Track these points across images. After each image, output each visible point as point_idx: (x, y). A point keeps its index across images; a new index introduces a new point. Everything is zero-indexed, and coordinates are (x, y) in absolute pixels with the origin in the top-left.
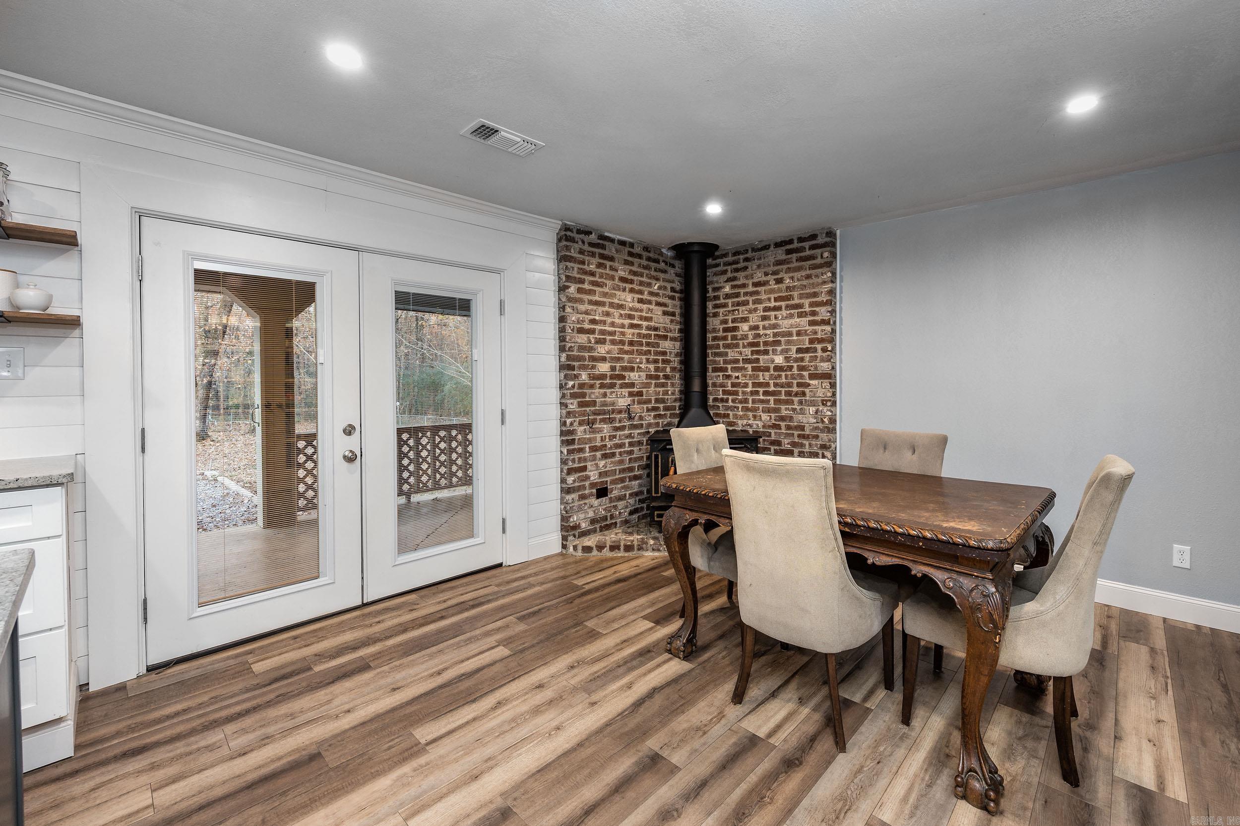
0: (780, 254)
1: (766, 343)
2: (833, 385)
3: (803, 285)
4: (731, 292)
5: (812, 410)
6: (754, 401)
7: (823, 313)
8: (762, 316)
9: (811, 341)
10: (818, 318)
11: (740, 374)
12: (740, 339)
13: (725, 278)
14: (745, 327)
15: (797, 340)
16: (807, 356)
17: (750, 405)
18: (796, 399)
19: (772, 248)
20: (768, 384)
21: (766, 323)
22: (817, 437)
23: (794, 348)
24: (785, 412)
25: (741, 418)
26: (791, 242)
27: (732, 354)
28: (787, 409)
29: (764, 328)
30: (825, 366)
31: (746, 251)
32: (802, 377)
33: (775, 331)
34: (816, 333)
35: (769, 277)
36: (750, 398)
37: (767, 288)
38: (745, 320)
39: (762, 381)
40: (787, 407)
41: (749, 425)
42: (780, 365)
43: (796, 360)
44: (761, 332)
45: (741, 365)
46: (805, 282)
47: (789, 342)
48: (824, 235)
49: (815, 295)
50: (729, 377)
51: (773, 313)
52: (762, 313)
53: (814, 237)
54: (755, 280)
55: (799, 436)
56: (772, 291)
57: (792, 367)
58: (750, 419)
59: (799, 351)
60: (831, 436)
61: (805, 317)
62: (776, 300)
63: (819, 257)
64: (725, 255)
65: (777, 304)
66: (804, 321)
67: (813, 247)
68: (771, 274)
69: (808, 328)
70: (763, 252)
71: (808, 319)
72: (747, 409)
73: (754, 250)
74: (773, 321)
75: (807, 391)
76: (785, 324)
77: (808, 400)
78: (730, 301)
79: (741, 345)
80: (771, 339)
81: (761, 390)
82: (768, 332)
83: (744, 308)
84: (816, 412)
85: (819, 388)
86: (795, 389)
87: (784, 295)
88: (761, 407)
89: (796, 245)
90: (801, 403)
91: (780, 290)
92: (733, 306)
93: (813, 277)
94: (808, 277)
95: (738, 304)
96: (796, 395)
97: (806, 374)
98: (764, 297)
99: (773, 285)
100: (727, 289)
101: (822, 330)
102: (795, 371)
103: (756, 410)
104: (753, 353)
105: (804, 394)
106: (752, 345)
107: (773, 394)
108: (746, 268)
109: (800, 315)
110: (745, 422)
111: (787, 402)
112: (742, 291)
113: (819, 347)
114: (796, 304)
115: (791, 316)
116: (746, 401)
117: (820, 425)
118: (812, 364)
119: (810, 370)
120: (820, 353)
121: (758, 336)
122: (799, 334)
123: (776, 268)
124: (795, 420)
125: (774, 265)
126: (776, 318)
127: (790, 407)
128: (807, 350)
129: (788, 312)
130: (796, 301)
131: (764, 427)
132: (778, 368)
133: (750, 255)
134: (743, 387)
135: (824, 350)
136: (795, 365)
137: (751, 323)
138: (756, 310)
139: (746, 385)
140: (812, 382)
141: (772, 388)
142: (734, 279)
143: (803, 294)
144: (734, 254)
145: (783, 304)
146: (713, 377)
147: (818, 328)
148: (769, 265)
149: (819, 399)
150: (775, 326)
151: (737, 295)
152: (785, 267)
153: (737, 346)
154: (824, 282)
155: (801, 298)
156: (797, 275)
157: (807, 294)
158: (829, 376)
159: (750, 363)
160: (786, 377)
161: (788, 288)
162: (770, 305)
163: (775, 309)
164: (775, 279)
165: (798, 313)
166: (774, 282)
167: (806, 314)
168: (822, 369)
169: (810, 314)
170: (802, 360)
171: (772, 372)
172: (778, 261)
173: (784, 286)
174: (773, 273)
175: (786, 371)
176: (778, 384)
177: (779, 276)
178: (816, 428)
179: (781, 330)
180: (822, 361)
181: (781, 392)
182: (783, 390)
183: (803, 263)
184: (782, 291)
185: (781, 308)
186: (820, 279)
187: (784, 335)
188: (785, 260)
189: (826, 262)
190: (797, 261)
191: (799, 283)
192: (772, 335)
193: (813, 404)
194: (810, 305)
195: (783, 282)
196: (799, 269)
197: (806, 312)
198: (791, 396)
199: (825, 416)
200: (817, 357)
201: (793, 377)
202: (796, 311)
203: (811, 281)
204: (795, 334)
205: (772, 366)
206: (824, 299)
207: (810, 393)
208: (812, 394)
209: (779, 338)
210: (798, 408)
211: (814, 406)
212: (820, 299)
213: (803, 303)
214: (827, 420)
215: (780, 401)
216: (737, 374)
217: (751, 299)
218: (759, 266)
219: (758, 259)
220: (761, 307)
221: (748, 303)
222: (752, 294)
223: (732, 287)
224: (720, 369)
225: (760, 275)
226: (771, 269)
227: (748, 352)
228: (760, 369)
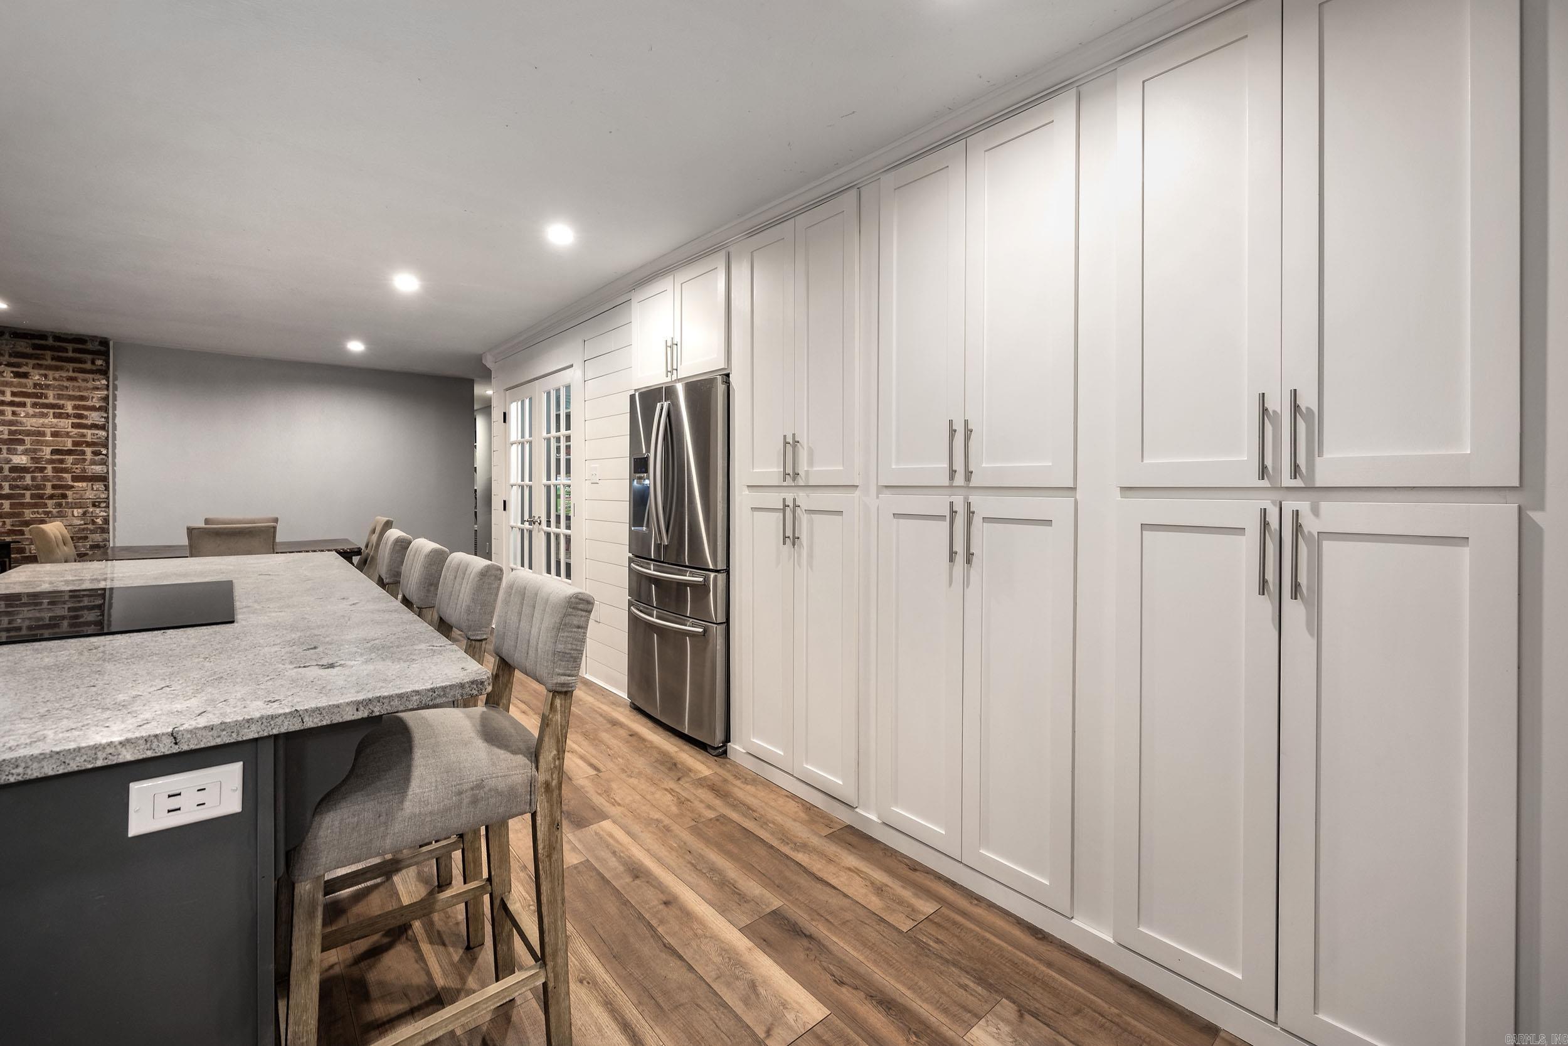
0: (23, 346)
2: (107, 488)
3: (63, 386)
5: (77, 512)
7: (95, 417)
9: (75, 444)
10: (89, 422)
15: (53, 441)
16: (70, 459)
18: (50, 503)
19: (7, 336)
22: (86, 538)
23: (48, 450)
24: (32, 516)
26: (41, 338)
28: (34, 513)
30: (98, 469)
32: (60, 479)
33: (14, 428)
34: (84, 436)
40: (36, 510)
42: (23, 466)
43: (51, 461)
46: (66, 384)
47: (38, 442)
48: (97, 343)
49: (82, 398)
51: (8, 409)
53: (79, 340)
56: (7, 384)
57: (45, 468)
59: (56, 452)
60: (105, 535)
61: (67, 418)
62: (13, 394)
63: (89, 362)
65: (17, 399)
66: (65, 424)
67: (76, 351)
68: (6, 365)
69: (70, 429)
71: (70, 421)
74: (9, 418)
75: (69, 493)
76: (31, 423)
77: (72, 503)
84: (84, 514)
85: (90, 491)
86: (49, 491)
87: (30, 391)
89: (50, 342)
90: (60, 505)
91: (20, 385)
93: (80, 380)
94: (72, 379)
96: (51, 497)
97: (68, 476)
99: (8, 377)
101: (93, 434)
102: (49, 472)
105: (64, 496)
107: (7, 497)
109: (58, 416)
111: (35, 505)
113: (88, 450)
114: (51, 404)
115: (43, 415)
117: (90, 526)
118: (76, 466)
119: (74, 472)
120: (89, 456)
122: (55, 434)
123: (14, 360)
125: (10, 356)
126: (14, 413)
127: (40, 510)
128: (69, 452)
129: (37, 410)
130: (50, 400)
132: (18, 469)
135: (97, 453)
136: (49, 467)
140: (76, 484)
143: (63, 395)
145: (28, 401)
147: (89, 432)
149: (88, 500)
150: (11, 423)
152: (32, 362)
154: (97, 389)
155: (59, 398)
156: (57, 374)
157: (69, 395)
158: (103, 479)
160: (33, 479)
161: (35, 385)
162: (3, 398)
163: (12, 404)
164: (12, 372)
165: (54, 413)
166: (12, 375)
167: (68, 416)
168: (94, 471)
169: (74, 417)
170: (62, 461)
171: (6, 473)
172: (18, 353)
173: (29, 382)
174: (9, 365)
175: (33, 472)
176: (17, 487)
177: (23, 370)
178: (83, 530)
179: (24, 428)
180: (93, 463)
181: (23, 495)
182: (28, 493)
183: (63, 364)
184: (27, 386)
185: (23, 405)
186: (90, 385)
187: (29, 433)
188: (32, 355)
189: (97, 370)
190: (52, 359)
191: (57, 383)
192: (6, 432)
193: (79, 506)
194: (75, 407)
195: (27, 378)
196: (57, 368)
197: (67, 414)
198: (43, 499)
199: (97, 517)
200: (85, 460)
201: (45, 479)
202: (52, 411)
203: (76, 384)
204: (49, 434)
205: (6, 467)
206: (95, 404)
207: (75, 495)
208: (78, 496)
209: (20, 437)
210: (55, 511)
211: (80, 508)
212: (89, 403)
213: (63, 405)
214: (99, 521)
215: (23, 505)
226: (5, 360)
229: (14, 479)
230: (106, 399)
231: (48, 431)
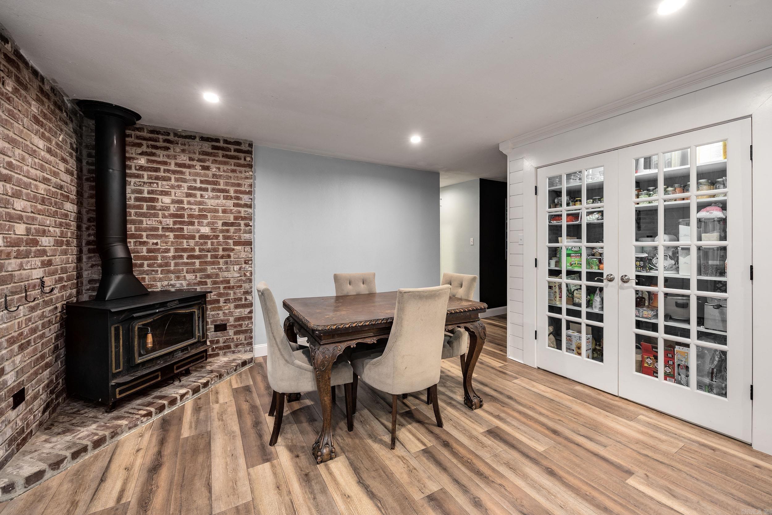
0: (207, 147)
1: (190, 216)
2: (251, 250)
3: (229, 176)
4: (146, 165)
5: (236, 268)
6: (176, 265)
7: (245, 198)
8: (186, 193)
9: (236, 218)
10: (242, 202)
11: (159, 241)
12: (160, 210)
13: (139, 150)
14: (167, 200)
15: (223, 216)
16: (232, 229)
17: (172, 268)
18: (221, 261)
19: (197, 139)
20: (193, 250)
21: (192, 199)
22: (241, 286)
23: (220, 223)
24: (212, 271)
25: (161, 280)
26: (217, 140)
27: (147, 222)
28: (212, 269)
29: (189, 203)
30: (247, 236)
31: (167, 134)
32: (227, 244)
33: (201, 207)
34: (240, 212)
35: (194, 163)
36: (172, 263)
37: (192, 171)
38: (167, 193)
39: (185, 246)
40: (214, 267)
41: (171, 285)
42: (206, 234)
43: (222, 231)
44: (186, 206)
45: (160, 232)
46: (230, 174)
47: (215, 217)
48: (247, 145)
49: (239, 185)
50: (144, 243)
51: (198, 193)
52: (186, 191)
53: (238, 143)
54: (179, 161)
55: (225, 288)
56: (197, 174)
57: (219, 236)
58: (172, 280)
59: (224, 224)
60: (250, 284)
61: (230, 200)
62: (202, 182)
63: (243, 159)
65: (203, 186)
66: (230, 203)
67: (236, 150)
68: (197, 161)
69: (232, 208)
70: (187, 140)
71: (232, 202)
72: (169, 272)
73: (176, 135)
74: (199, 199)
75: (232, 254)
76: (211, 203)
77: (233, 261)
78: (145, 174)
79: (160, 215)
80: (197, 213)
81: (185, 255)
82: (194, 207)
83: (164, 183)
84: (240, 269)
85: (243, 252)
86: (221, 253)
87: (210, 179)
88: (185, 269)
89: (221, 144)
90: (226, 263)
91: (205, 175)
92: (149, 178)
93: (238, 172)
94: (233, 171)
95: (157, 178)
96: (222, 257)
97: (231, 241)
98: (188, 177)
99: (198, 169)
100: (142, 161)
101: (245, 211)
102: (221, 239)
103: (180, 272)
104: (175, 223)
105: (229, 256)
106: (173, 216)
107: (198, 257)
108: (167, 149)
109: (226, 198)
110: (166, 283)
111: (213, 263)
112: (162, 168)
113: (242, 223)
114: (222, 189)
115: (218, 197)
116: (167, 264)
117: (243, 278)
118: (236, 234)
119: (235, 239)
120: (243, 227)
121: (183, 209)
122: (224, 211)
123: (202, 157)
124: (221, 276)
125: (199, 154)
126: (202, 196)
127: (216, 267)
128: (232, 224)
129: (215, 194)
130: (222, 187)
131: (188, 285)
132: (203, 237)
133: (171, 137)
134: (163, 252)
135: (247, 225)
136: (221, 235)
137: (173, 197)
138: (179, 187)
139: (167, 251)
140: (235, 247)
141: (197, 253)
142: (153, 154)
143: (228, 182)
144: (152, 132)
145: (209, 187)
147: (242, 210)
148: (195, 153)
149: (242, 259)
150: (200, 203)
151: (157, 170)
152: (211, 158)
153: (156, 216)
154: (247, 178)
155: (226, 185)
156: (226, 167)
157: (232, 183)
158: (249, 243)
159: (172, 231)
160: (212, 244)
161: (214, 175)
162: (195, 185)
163: (201, 189)
164: (201, 166)
165: (224, 196)
166: (200, 168)
167: (231, 198)
168: (245, 238)
169: (235, 199)
170: (228, 231)
171: (197, 240)
172: (204, 152)
173: (210, 173)
174: (199, 160)
175: (212, 239)
176: (203, 250)
177: (206, 164)
178: (240, 280)
179: (207, 207)
180: (245, 232)
181: (207, 256)
182: (209, 254)
183: (229, 160)
184: (208, 176)
185: (206, 190)
186: (243, 175)
187: (210, 211)
188: (211, 153)
189: (247, 164)
190: (223, 156)
191: (225, 174)
192: (197, 210)
193: (237, 263)
194: (236, 192)
195: (209, 170)
196: (225, 163)
197: (231, 196)
198: (217, 258)
199: (247, 271)
200: (240, 229)
201: (219, 244)
202: (222, 194)
203: (236, 175)
204: (220, 211)
205: (197, 235)
206: (246, 189)
207: (235, 256)
208: (236, 256)
209: (205, 213)
210: (224, 267)
211: (238, 264)
212: (243, 189)
213: (229, 189)
214: (248, 274)
215: (206, 263)
216: (155, 241)
217: (173, 177)
218: (183, 151)
219: (182, 144)
220: (185, 185)
221: (170, 179)
222: (174, 172)
223: (149, 161)
224: (133, 236)
225: (183, 159)
226: (197, 156)
227: (170, 222)
228: (183, 237)
229: (202, 244)
230: (251, 186)
231: (220, 209)
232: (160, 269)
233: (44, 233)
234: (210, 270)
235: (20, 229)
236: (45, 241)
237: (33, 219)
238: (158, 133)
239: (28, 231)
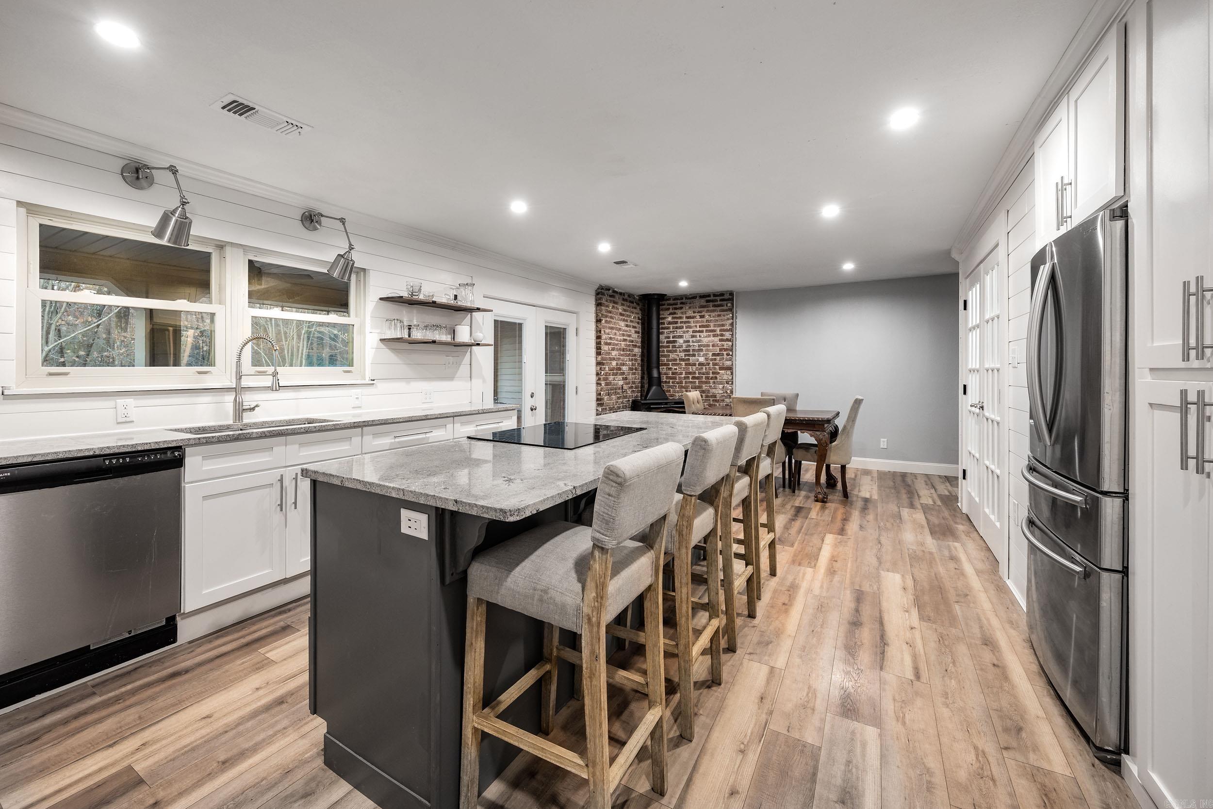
0: (703, 302)
1: (694, 350)
2: (732, 374)
4: (671, 321)
5: (721, 386)
6: (686, 383)
7: (728, 335)
9: (721, 350)
10: (726, 338)
11: (677, 368)
12: (678, 348)
13: (668, 312)
14: (681, 341)
15: (713, 349)
16: (718, 358)
19: (698, 298)
20: (695, 373)
21: (694, 339)
23: (711, 354)
26: (709, 296)
27: (672, 356)
29: (693, 342)
30: (728, 363)
31: (682, 299)
32: (715, 369)
33: (700, 344)
34: (723, 345)
35: (696, 314)
36: (684, 381)
37: (695, 320)
38: (681, 337)
39: (691, 371)
40: (707, 385)
42: (702, 362)
43: (712, 360)
44: (691, 344)
45: (678, 362)
46: (717, 319)
47: (707, 350)
48: (728, 295)
49: (723, 325)
50: (670, 369)
51: (698, 334)
52: (691, 334)
53: (722, 295)
54: (688, 315)
55: (713, 400)
56: (697, 322)
57: (709, 363)
59: (714, 355)
62: (700, 326)
63: (727, 305)
64: (669, 299)
65: (701, 329)
66: (717, 339)
67: (721, 300)
68: (698, 313)
69: (718, 342)
70: (693, 300)
72: (682, 387)
73: (686, 298)
74: (698, 338)
75: (718, 376)
76: (705, 340)
77: (719, 382)
78: (671, 326)
79: (678, 351)
80: (697, 348)
81: (691, 376)
82: (695, 344)
83: (680, 330)
84: (723, 387)
85: (725, 375)
86: (711, 375)
87: (705, 324)
89: (712, 298)
90: (714, 383)
91: (702, 322)
92: (673, 329)
93: (723, 316)
94: (719, 316)
95: (677, 328)
96: (712, 379)
97: (717, 367)
98: (693, 325)
99: (698, 318)
100: (670, 319)
101: (727, 344)
102: (711, 365)
104: (685, 355)
105: (716, 378)
106: (685, 351)
107: (697, 378)
108: (681, 308)
109: (714, 336)
111: (706, 383)
112: (679, 321)
113: (725, 353)
114: (712, 330)
115: (709, 336)
116: (681, 382)
118: (721, 362)
119: (720, 365)
120: (725, 356)
121: (690, 346)
122: (713, 346)
123: (700, 310)
124: (711, 392)
125: (699, 308)
126: (700, 336)
127: (709, 385)
128: (718, 355)
129: (708, 334)
130: (712, 328)
132: (701, 364)
133: (684, 301)
134: (679, 375)
135: (728, 355)
136: (711, 362)
137: (685, 339)
138: (688, 332)
139: (681, 374)
140: (721, 372)
141: (697, 375)
142: (675, 313)
143: (716, 325)
144: (674, 300)
145: (704, 329)
146: (663, 369)
148: (696, 308)
149: (725, 380)
150: (699, 341)
151: (676, 323)
152: (706, 309)
153: (676, 351)
154: (728, 319)
155: (715, 327)
156: (714, 314)
157: (718, 325)
158: (730, 368)
159: (684, 361)
160: (706, 369)
161: (707, 321)
162: (696, 329)
163: (699, 331)
164: (700, 316)
167: (718, 336)
168: (727, 365)
169: (720, 336)
170: (715, 360)
171: (697, 366)
172: (702, 306)
173: (704, 320)
175: (706, 365)
176: (700, 373)
177: (702, 314)
178: (723, 396)
179: (703, 343)
180: (727, 360)
181: (702, 377)
182: (704, 376)
183: (716, 308)
184: (704, 322)
185: (702, 331)
186: (726, 318)
187: (705, 346)
188: (706, 306)
189: (729, 309)
190: (713, 306)
191: (714, 319)
192: (697, 346)
193: (722, 383)
194: (721, 331)
195: (704, 318)
196: (714, 311)
197: (718, 334)
198: (709, 379)
199: (728, 389)
200: (724, 358)
201: (710, 369)
202: (712, 334)
203: (721, 318)
204: (711, 346)
205: (697, 363)
206: (729, 328)
208: (721, 378)
209: (702, 348)
212: (725, 328)
213: (716, 330)
214: (729, 392)
215: (702, 382)
216: (675, 367)
217: (684, 325)
218: (690, 308)
219: (689, 304)
220: (691, 330)
221: (682, 327)
222: (685, 322)
223: (673, 318)
224: (665, 365)
225: (690, 313)
226: (697, 309)
227: (682, 355)
228: (689, 364)
229: (700, 369)
230: (732, 324)
232: (677, 385)
233: (624, 365)
234: (704, 387)
235: (614, 363)
236: (624, 368)
237: (619, 359)
238: (677, 299)
239: (617, 364)
